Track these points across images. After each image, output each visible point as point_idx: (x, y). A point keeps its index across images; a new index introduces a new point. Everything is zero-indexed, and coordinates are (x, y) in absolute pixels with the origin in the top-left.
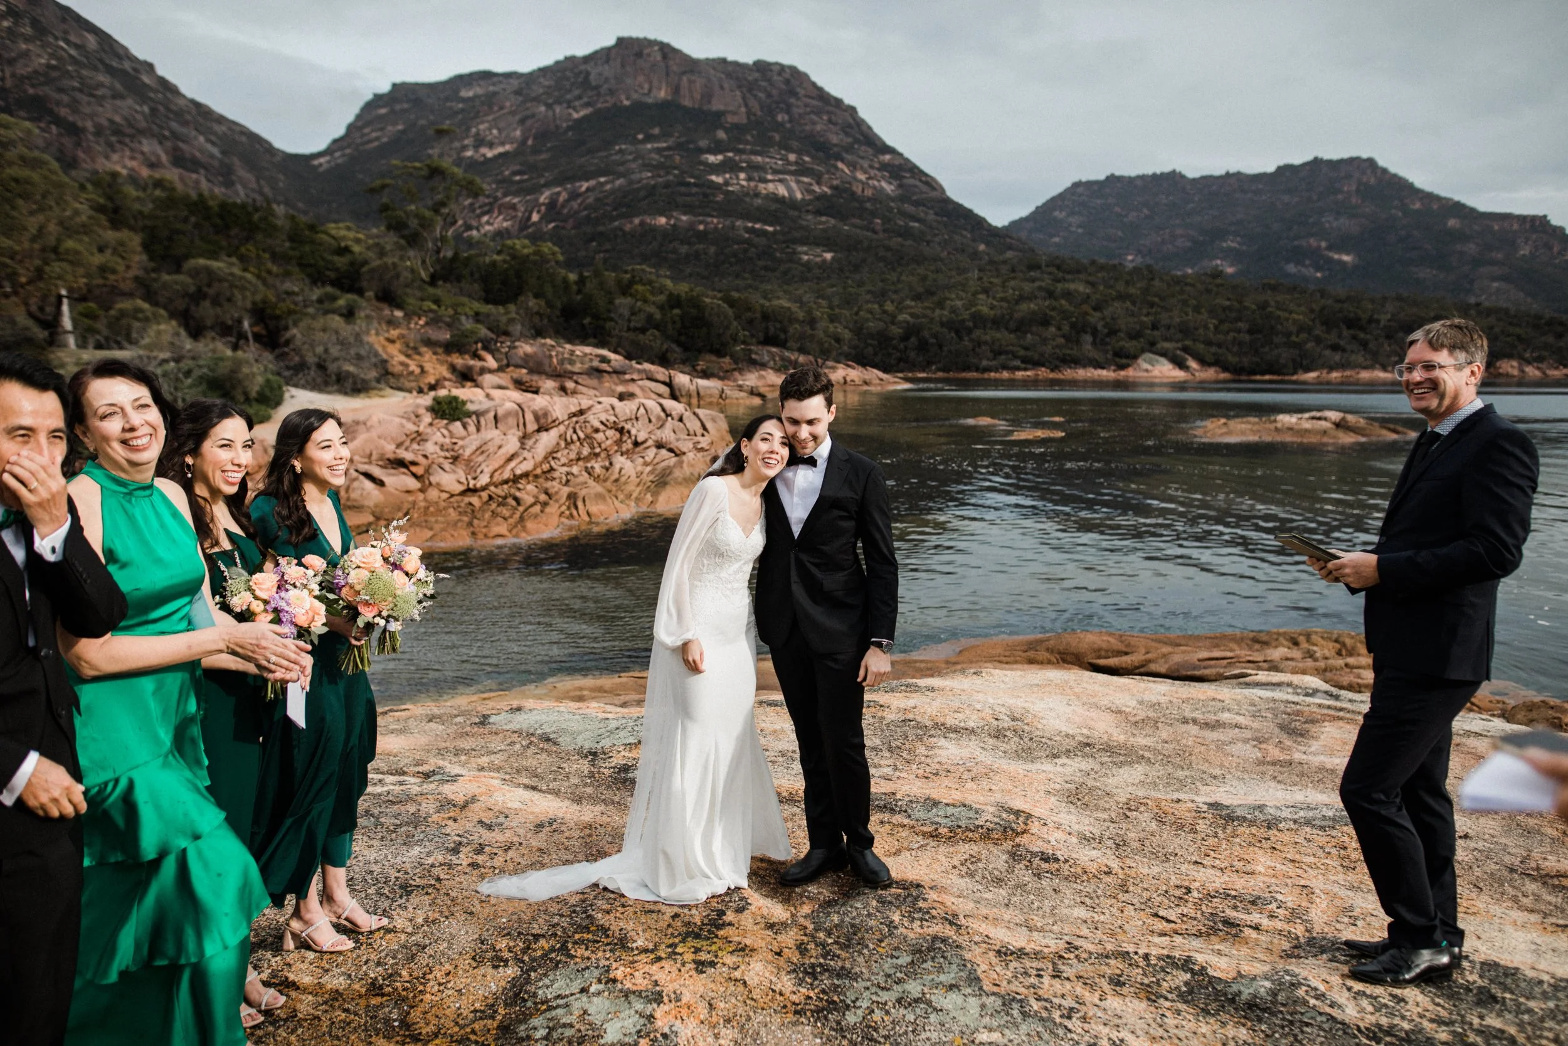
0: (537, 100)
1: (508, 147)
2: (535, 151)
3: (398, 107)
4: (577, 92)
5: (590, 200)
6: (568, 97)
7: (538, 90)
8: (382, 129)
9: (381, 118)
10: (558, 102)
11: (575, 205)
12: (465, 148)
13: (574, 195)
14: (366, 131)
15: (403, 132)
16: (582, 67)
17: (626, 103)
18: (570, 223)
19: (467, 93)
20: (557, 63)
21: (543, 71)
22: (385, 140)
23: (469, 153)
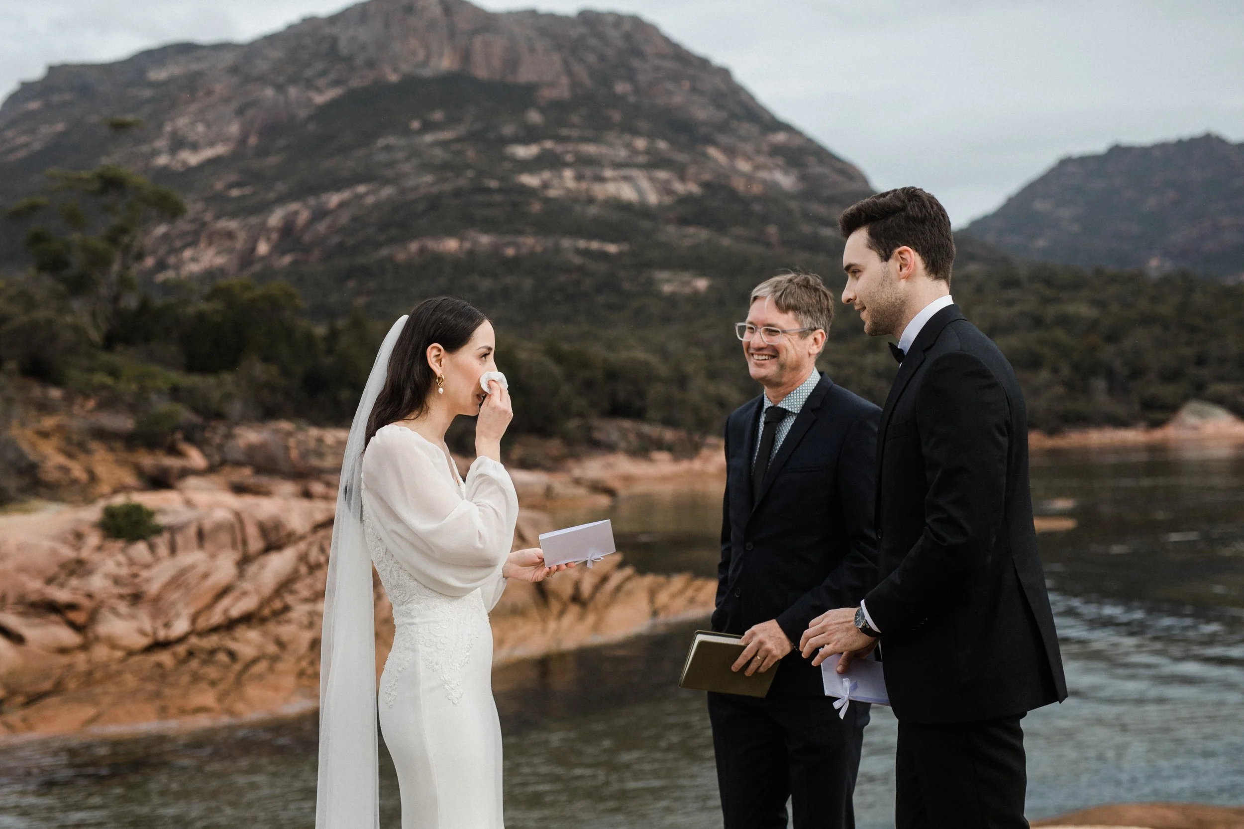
0: (261, 79)
1: (220, 150)
2: (262, 152)
3: (56, 98)
4: (319, 66)
5: (344, 218)
6: (309, 73)
7: (262, 66)
8: (32, 131)
9: (30, 115)
10: (294, 80)
11: (322, 227)
12: (156, 153)
13: (320, 214)
14: (9, 134)
15: (64, 134)
16: (328, 31)
17: (393, 78)
18: (316, 254)
19: (158, 75)
20: (291, 27)
21: (270, 40)
22: (37, 146)
23: (162, 160)
